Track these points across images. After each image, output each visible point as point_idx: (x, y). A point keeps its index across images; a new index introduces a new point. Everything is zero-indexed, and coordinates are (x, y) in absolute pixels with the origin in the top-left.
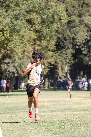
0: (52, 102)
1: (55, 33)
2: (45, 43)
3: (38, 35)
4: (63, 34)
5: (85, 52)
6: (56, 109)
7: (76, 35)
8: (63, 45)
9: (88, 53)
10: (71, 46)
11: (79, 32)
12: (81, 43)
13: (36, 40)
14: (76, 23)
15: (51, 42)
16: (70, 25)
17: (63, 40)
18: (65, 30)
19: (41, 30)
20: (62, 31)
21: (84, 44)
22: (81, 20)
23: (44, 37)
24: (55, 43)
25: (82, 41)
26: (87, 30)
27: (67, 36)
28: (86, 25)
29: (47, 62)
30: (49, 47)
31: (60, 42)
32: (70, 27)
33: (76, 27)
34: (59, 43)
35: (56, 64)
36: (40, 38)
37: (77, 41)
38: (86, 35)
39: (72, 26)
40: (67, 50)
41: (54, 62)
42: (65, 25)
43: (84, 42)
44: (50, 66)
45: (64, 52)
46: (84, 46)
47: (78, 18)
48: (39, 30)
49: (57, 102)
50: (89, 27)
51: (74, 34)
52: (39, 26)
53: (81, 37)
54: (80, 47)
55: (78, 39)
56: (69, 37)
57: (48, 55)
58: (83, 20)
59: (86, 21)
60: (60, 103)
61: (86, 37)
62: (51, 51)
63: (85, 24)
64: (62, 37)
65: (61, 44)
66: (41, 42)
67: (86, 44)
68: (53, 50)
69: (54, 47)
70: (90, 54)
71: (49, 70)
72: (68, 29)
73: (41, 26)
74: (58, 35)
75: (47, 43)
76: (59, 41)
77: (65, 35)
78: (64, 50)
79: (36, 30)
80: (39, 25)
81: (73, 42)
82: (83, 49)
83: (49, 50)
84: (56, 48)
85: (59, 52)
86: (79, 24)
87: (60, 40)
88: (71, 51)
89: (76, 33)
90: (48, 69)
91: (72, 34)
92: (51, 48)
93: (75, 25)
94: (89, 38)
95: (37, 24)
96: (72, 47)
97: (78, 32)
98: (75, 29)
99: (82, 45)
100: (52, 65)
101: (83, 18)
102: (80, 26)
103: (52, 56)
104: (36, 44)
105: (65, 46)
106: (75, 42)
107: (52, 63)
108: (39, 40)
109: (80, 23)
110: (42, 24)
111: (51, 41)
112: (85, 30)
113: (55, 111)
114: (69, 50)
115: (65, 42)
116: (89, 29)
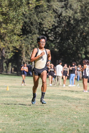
0: (15, 87)
1: (22, 17)
2: (11, 26)
3: (4, 18)
4: (30, 19)
5: (52, 38)
6: (19, 94)
7: (43, 20)
8: (29, 30)
9: (55, 40)
10: (37, 31)
11: (47, 17)
12: (48, 29)
13: (2, 23)
14: (44, 8)
15: (17, 26)
16: (38, 10)
17: (30, 25)
18: (33, 14)
19: (8, 13)
20: (29, 15)
21: (51, 30)
22: (49, 6)
23: (10, 20)
24: (21, 27)
25: (49, 27)
26: (54, 16)
27: (34, 21)
28: (54, 11)
29: (12, 46)
30: (15, 31)
31: (27, 26)
32: (38, 12)
33: (43, 12)
34: (25, 27)
35: (21, 49)
36: (6, 22)
37: (44, 26)
38: (54, 21)
39: (39, 11)
40: (33, 35)
41: (19, 46)
42: (33, 10)
43: (51, 28)
44: (15, 51)
45: (30, 37)
46: (51, 31)
47: (47, 3)
48: (6, 12)
49: (20, 88)
50: (57, 13)
51: (42, 19)
52: (6, 9)
53: (49, 22)
54: (47, 33)
55: (45, 24)
56: (36, 21)
57: (13, 38)
58: (51, 6)
59: (55, 6)
60: (23, 88)
61: (54, 23)
62: (17, 35)
63: (53, 9)
64: (29, 21)
65: (28, 29)
66: (7, 25)
67: (53, 30)
68: (19, 35)
69: (20, 31)
70: (56, 41)
71: (14, 54)
72: (35, 13)
73: (8, 9)
74: (25, 19)
75: (13, 27)
76: (25, 25)
77: (32, 19)
78: (30, 35)
79: (3, 12)
80: (6, 7)
81: (40, 28)
82: (50, 35)
83: (15, 34)
84: (22, 33)
85: (25, 36)
86: (47, 10)
87: (27, 24)
88: (37, 36)
89: (43, 19)
90: (12, 53)
91: (39, 19)
92: (17, 32)
93: (43, 10)
94: (56, 24)
95: (4, 6)
96: (39, 32)
97: (45, 17)
98: (43, 14)
99: (49, 31)
100: (17, 49)
101: (52, 3)
102: (48, 11)
103: (17, 40)
104: (2, 27)
105: (32, 31)
106: (42, 27)
107: (17, 47)
108: (5, 23)
109: (48, 8)
110: (10, 7)
111: (17, 24)
112: (53, 16)
113: (17, 97)
114: (35, 35)
115: (31, 26)
116: (57, 15)
